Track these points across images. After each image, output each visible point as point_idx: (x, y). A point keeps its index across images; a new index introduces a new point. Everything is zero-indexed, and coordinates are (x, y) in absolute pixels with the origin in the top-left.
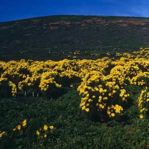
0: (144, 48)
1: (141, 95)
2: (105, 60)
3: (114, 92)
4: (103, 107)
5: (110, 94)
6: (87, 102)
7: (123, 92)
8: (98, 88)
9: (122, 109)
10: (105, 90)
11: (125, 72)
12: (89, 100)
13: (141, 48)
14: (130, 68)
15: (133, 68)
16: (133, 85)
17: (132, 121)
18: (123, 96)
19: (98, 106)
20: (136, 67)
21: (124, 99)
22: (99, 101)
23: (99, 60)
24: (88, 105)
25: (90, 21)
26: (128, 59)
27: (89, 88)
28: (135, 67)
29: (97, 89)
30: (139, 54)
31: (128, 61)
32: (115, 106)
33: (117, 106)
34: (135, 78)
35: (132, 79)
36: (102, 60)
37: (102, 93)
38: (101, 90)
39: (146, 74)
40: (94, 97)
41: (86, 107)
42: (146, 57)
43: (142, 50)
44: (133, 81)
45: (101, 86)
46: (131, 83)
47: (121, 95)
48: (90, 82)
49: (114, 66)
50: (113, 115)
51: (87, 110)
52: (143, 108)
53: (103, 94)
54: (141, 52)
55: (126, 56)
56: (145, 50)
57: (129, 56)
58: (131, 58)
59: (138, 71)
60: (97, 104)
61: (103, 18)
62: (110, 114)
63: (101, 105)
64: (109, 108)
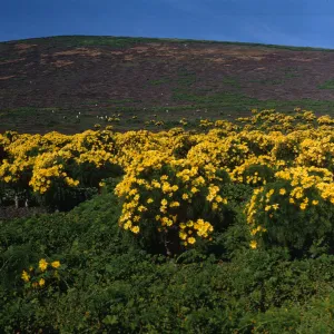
0: (259, 110)
1: (254, 197)
2: (175, 135)
3: (194, 190)
4: (170, 223)
5: (185, 197)
6: (136, 213)
7: (214, 190)
8: (160, 181)
9: (212, 229)
10: (175, 188)
11: (218, 156)
12: (141, 208)
13: (254, 111)
14: (230, 149)
15: (236, 148)
16: (235, 182)
17: (233, 256)
18: (214, 200)
19: (160, 222)
20: (243, 147)
21: (215, 206)
22: (162, 210)
23: (163, 133)
24: (137, 218)
25: (144, 49)
26: (225, 132)
27: (140, 182)
28: (241, 147)
29: (157, 185)
30: (249, 122)
31: (226, 136)
32: (195, 221)
33: (201, 221)
34: (240, 169)
35: (234, 171)
36: (169, 134)
37: (168, 192)
38: (166, 187)
39: (265, 159)
40: (150, 201)
41: (134, 224)
42: (264, 129)
43: (256, 114)
44: (236, 175)
45: (165, 177)
46: (233, 179)
47: (210, 198)
48: (142, 169)
49: (195, 143)
50: (192, 241)
51: (136, 230)
52: (256, 227)
53: (171, 194)
54: (254, 118)
55: (220, 127)
56: (263, 114)
57: (228, 126)
58: (233, 130)
59: (247, 154)
60: (158, 217)
61: (172, 43)
62: (186, 240)
63: (165, 220)
64: (183, 227)
